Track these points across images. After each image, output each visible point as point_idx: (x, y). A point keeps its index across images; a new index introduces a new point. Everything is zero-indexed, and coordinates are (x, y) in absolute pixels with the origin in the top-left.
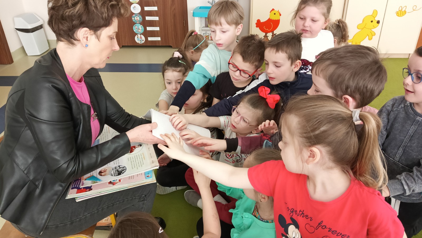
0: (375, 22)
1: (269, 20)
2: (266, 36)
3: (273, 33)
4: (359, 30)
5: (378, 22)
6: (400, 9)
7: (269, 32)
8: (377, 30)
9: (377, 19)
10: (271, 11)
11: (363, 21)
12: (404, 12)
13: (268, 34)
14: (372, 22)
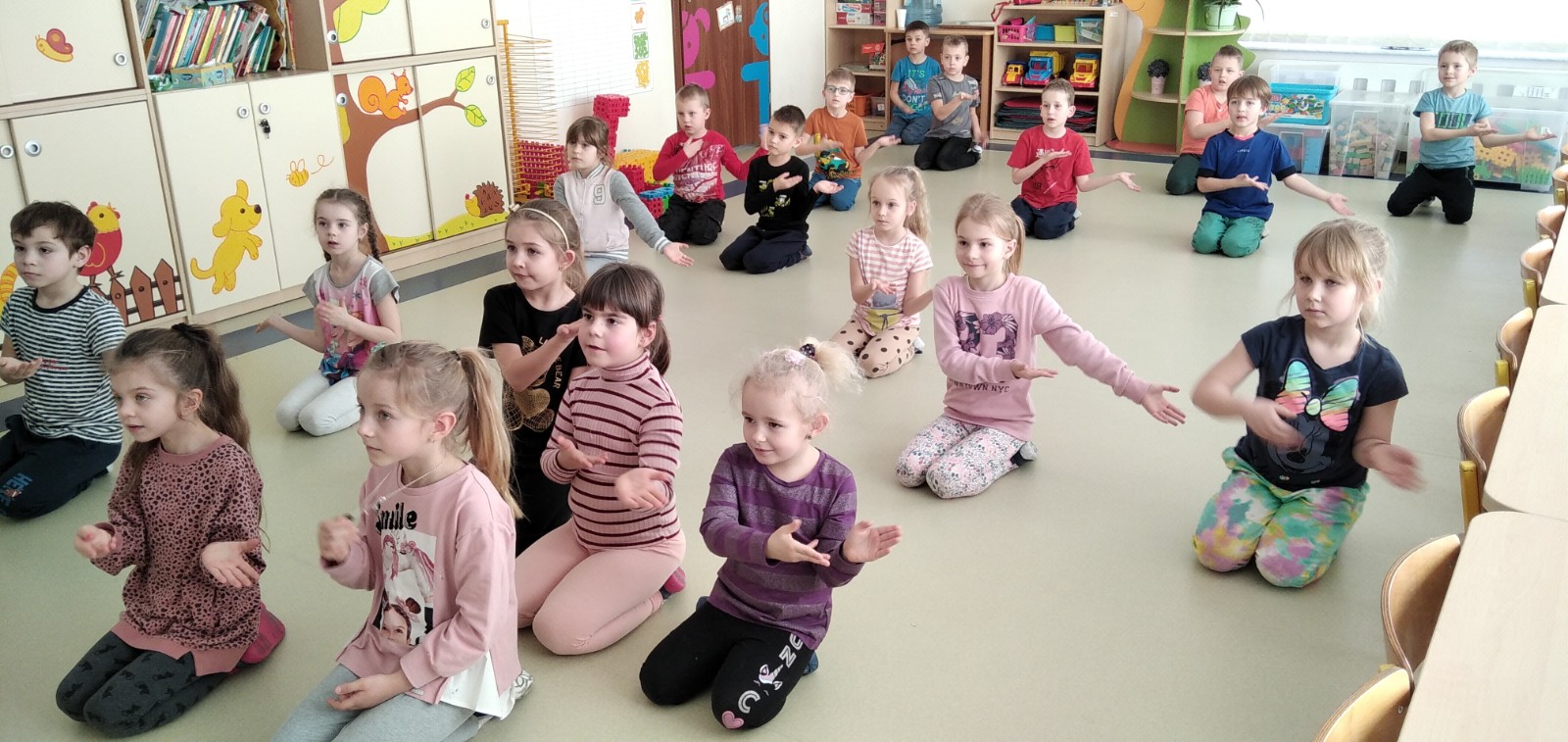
0: (250, 212)
4: (222, 240)
5: (258, 210)
6: (294, 170)
8: (261, 230)
9: (252, 202)
11: (222, 215)
12: (303, 174)
14: (243, 211)
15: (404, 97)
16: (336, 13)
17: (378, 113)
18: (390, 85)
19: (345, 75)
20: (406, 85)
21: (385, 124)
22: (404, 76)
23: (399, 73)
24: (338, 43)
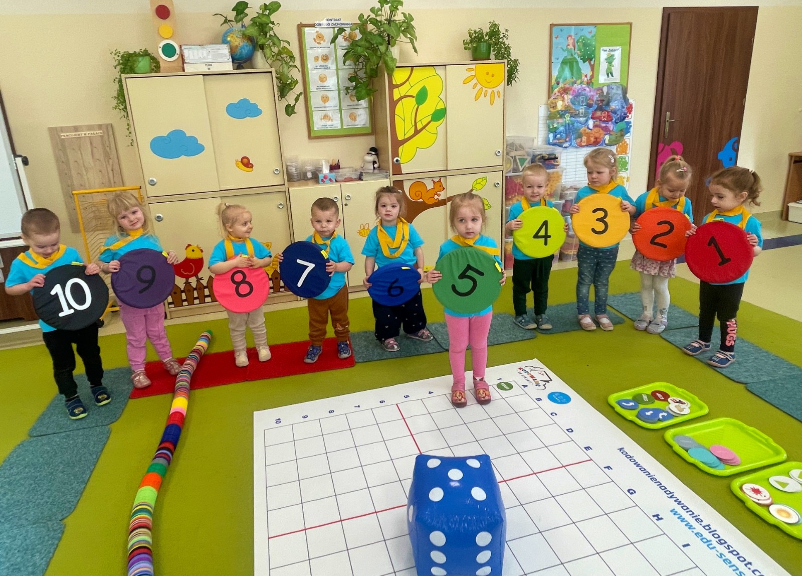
1: (187, 261)
2: (187, 283)
3: (197, 277)
6: (362, 228)
7: (191, 276)
10: (187, 247)
12: (367, 230)
13: (190, 280)
15: (438, 193)
16: (400, 149)
17: (421, 200)
18: (430, 186)
19: (403, 180)
20: (440, 186)
21: (424, 207)
22: (440, 181)
23: (436, 180)
24: (400, 164)
